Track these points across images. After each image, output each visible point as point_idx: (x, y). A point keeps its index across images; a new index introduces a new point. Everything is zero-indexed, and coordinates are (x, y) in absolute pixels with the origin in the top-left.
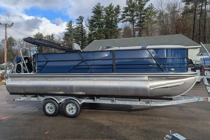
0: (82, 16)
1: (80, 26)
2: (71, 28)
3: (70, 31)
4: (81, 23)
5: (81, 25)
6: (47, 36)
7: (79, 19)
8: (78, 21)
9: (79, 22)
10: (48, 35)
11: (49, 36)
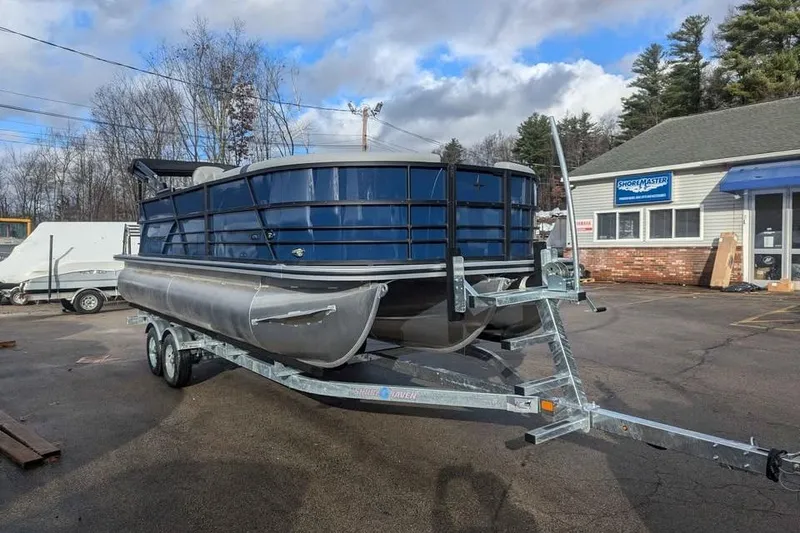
0: (699, 17)
1: (686, 60)
2: (655, 76)
3: (649, 89)
4: (693, 48)
5: (690, 55)
6: (565, 120)
7: (682, 33)
8: (680, 39)
9: (683, 44)
10: (569, 118)
11: (574, 121)
